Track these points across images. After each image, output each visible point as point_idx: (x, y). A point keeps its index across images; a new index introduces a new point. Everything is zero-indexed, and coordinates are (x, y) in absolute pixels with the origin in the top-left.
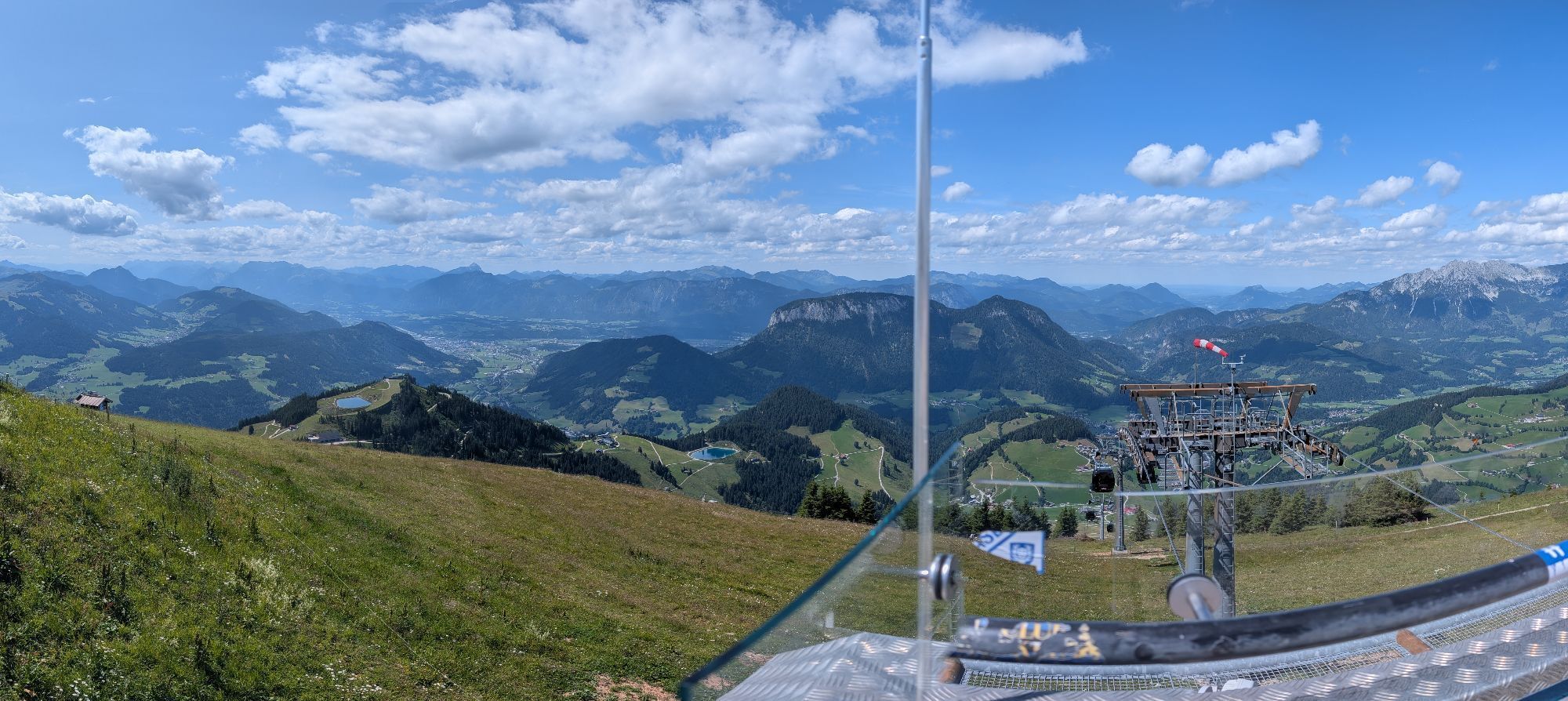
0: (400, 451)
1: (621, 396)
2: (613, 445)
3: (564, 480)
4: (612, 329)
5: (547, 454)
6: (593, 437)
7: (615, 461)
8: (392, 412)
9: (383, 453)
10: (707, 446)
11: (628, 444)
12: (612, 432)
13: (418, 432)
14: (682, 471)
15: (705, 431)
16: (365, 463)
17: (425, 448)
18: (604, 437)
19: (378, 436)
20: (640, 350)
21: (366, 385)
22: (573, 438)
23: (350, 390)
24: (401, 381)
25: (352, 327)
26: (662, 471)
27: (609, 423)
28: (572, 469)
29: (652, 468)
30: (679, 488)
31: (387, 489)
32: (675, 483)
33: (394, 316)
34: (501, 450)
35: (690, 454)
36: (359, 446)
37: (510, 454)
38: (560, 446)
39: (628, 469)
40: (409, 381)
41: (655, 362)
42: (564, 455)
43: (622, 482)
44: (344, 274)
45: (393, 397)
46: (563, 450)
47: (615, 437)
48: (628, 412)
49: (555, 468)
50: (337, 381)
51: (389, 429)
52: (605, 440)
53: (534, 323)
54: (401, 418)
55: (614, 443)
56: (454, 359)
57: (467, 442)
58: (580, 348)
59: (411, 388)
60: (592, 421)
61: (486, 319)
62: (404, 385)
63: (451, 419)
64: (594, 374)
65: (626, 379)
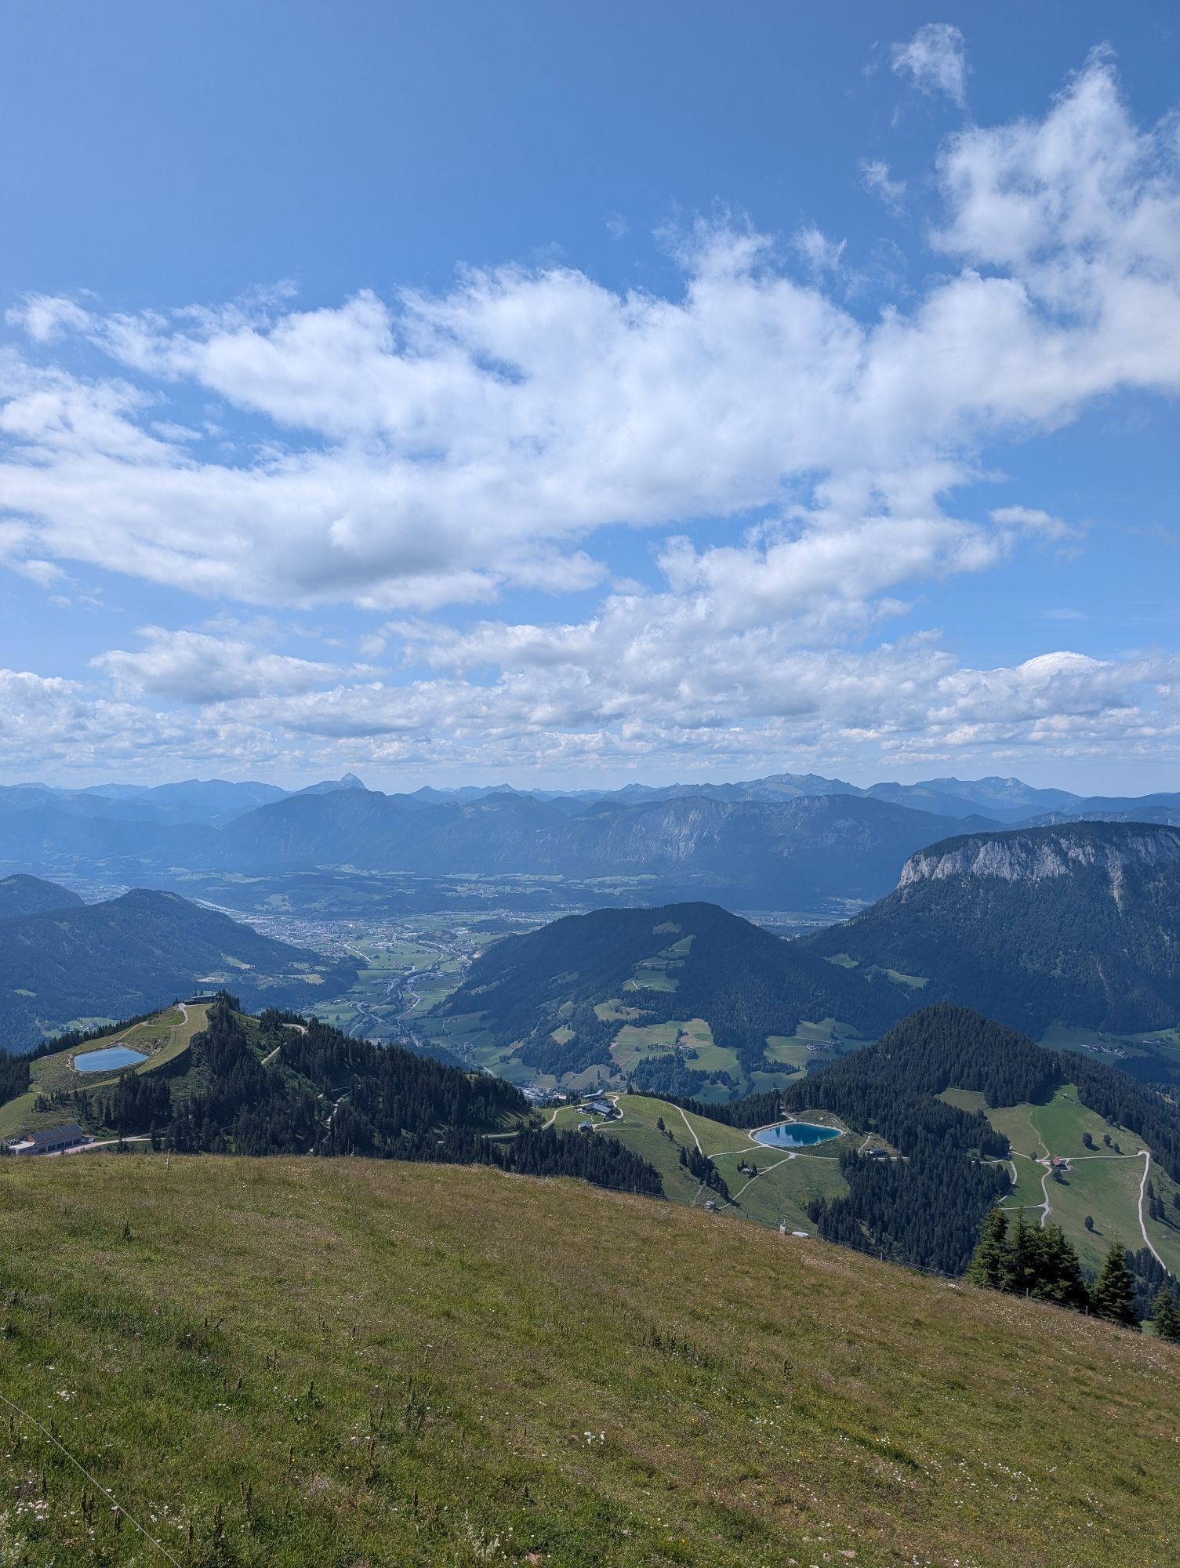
0: (207, 1150)
1: (624, 1017)
2: (612, 1114)
3: (522, 1188)
4: (607, 891)
5: (490, 1136)
6: (574, 1098)
7: (615, 1148)
8: (193, 1072)
9: (173, 1158)
10: (784, 1118)
11: (639, 1112)
12: (608, 1088)
13: (245, 1108)
14: (740, 1169)
15: (781, 1090)
16: (135, 1184)
17: (259, 1138)
18: (593, 1099)
19: (162, 1123)
20: (658, 929)
21: (138, 1020)
22: (538, 1103)
23: (102, 1032)
24: (209, 1006)
25: (107, 904)
26: (701, 1168)
27: (602, 1070)
28: (536, 1165)
29: (683, 1161)
30: (734, 1203)
31: (180, 1236)
32: (725, 1193)
33: (195, 877)
34: (404, 1132)
35: (753, 1135)
36: (123, 1148)
37: (422, 1139)
38: (513, 1120)
39: (640, 1162)
40: (225, 1007)
41: (687, 952)
42: (521, 1137)
43: (629, 1190)
44: (87, 798)
45: (194, 1039)
46: (519, 1127)
47: (615, 1099)
48: (638, 1050)
49: (505, 1164)
50: (74, 1018)
51: (186, 1107)
52: (596, 1106)
53: (461, 882)
54: (212, 1081)
55: (612, 1112)
56: (313, 958)
57: (339, 1121)
58: (549, 926)
59: (229, 1019)
60: (571, 1069)
61: (372, 878)
62: (216, 1012)
63: (308, 1076)
64: (575, 976)
65: (633, 985)
